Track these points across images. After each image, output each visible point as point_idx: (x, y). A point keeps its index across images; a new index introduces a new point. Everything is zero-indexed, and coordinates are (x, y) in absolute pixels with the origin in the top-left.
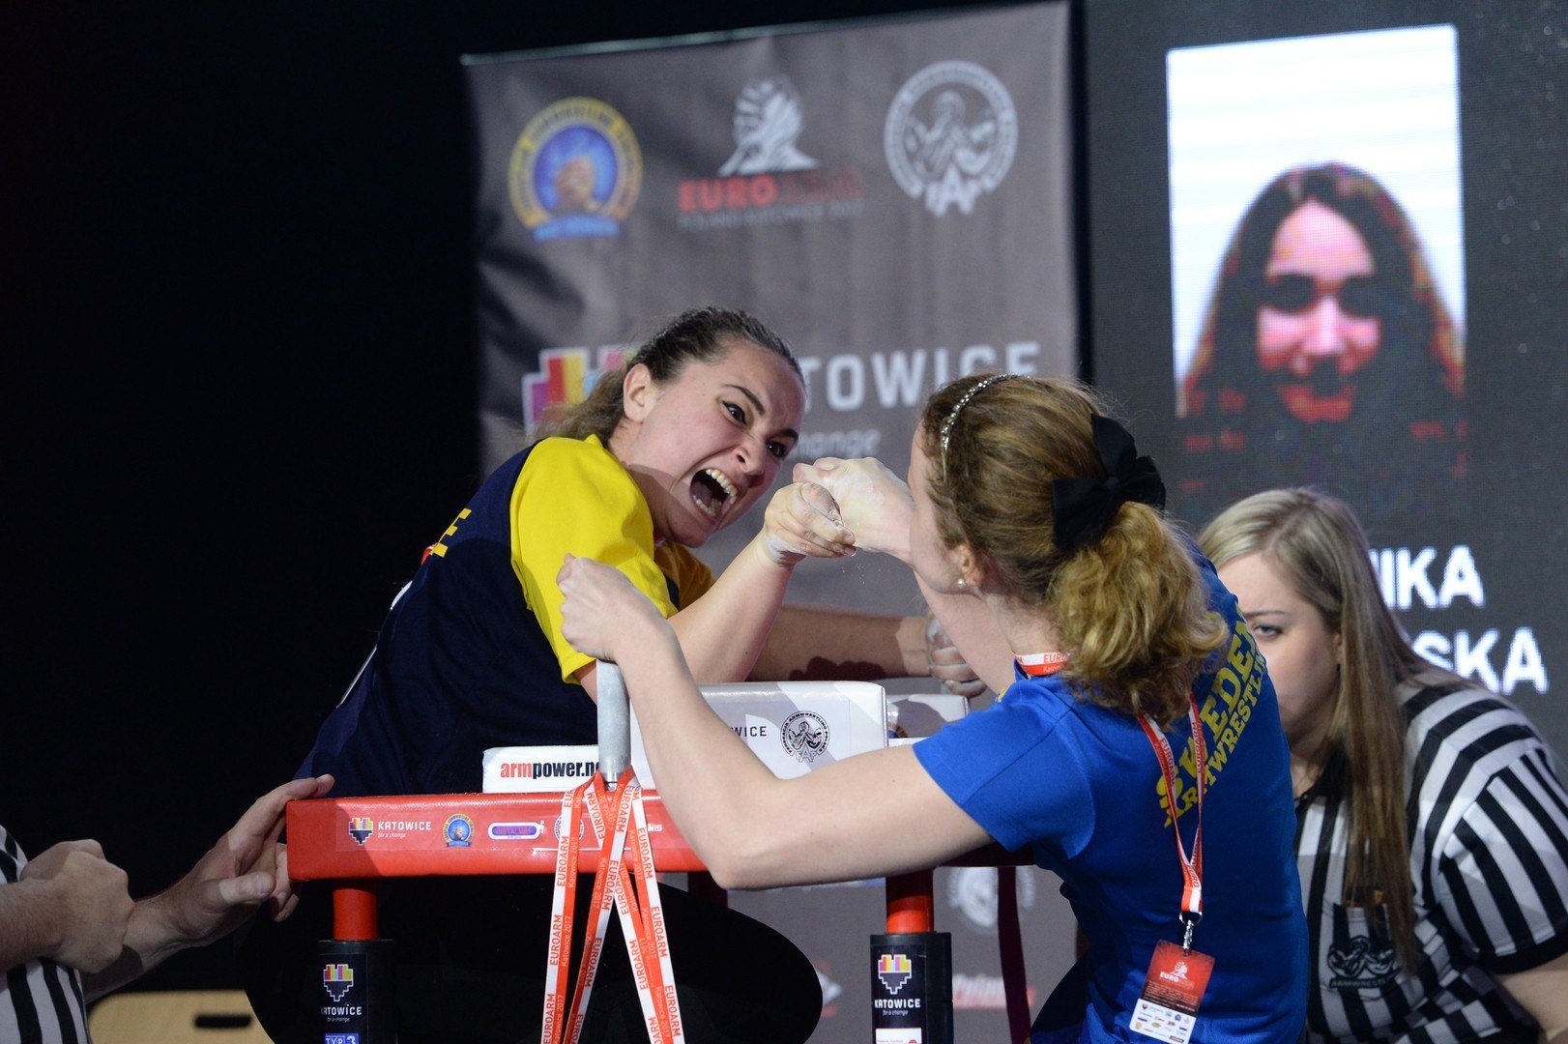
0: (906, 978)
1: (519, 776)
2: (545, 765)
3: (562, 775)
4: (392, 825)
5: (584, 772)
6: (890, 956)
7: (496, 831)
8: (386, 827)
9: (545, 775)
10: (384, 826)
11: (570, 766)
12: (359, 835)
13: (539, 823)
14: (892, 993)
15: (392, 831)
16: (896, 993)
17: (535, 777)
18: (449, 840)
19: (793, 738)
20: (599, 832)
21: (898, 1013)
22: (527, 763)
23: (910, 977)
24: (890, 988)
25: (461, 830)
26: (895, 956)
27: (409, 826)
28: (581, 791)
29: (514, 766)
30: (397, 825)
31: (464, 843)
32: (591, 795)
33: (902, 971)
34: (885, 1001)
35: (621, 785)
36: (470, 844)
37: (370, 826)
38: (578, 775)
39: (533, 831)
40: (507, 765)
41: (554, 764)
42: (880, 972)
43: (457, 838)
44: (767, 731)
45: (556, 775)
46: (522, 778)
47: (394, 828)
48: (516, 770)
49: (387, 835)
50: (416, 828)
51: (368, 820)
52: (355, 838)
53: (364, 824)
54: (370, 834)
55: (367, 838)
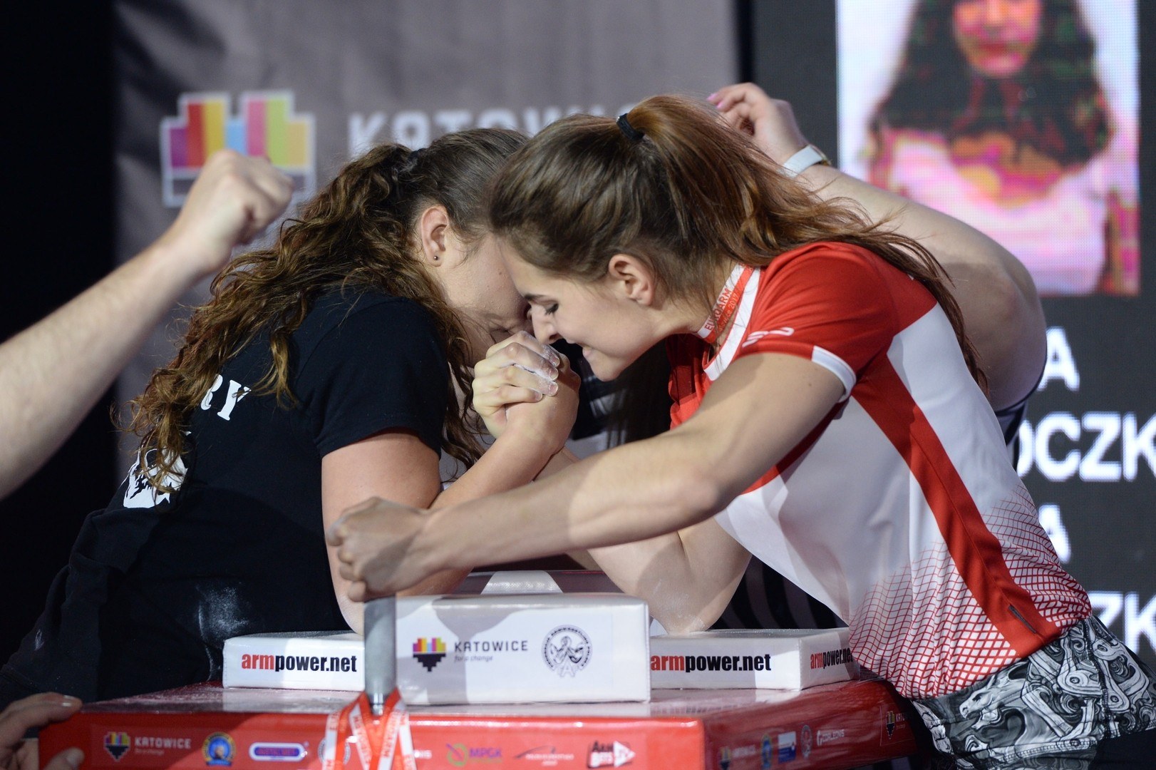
1: (261, 667)
2: (288, 658)
3: (306, 669)
4: (149, 742)
5: (329, 667)
7: (258, 751)
8: (144, 743)
9: (288, 668)
10: (141, 742)
11: (314, 660)
12: (117, 750)
13: (302, 743)
15: (148, 748)
17: (277, 670)
18: (209, 759)
19: (555, 653)
20: (365, 757)
22: (269, 655)
25: (221, 749)
27: (168, 743)
28: (346, 713)
29: (255, 658)
30: (154, 742)
31: (225, 763)
32: (356, 720)
35: (388, 709)
36: (230, 764)
37: (126, 741)
39: (296, 752)
40: (248, 655)
41: (298, 658)
43: (217, 757)
44: (528, 646)
45: (299, 668)
46: (264, 670)
47: (152, 744)
48: (258, 662)
49: (144, 751)
50: (175, 745)
51: (125, 735)
52: (110, 753)
53: (120, 740)
54: (127, 750)
55: (124, 754)
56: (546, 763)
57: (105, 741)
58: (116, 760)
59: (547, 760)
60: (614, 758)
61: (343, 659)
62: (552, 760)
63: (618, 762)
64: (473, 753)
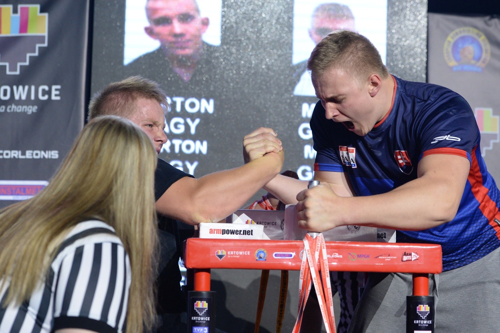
0: (428, 313)
1: (217, 233)
2: (227, 230)
3: (234, 234)
4: (234, 253)
5: (242, 233)
6: (423, 305)
7: (276, 255)
8: (231, 253)
9: (227, 234)
10: (230, 253)
11: (237, 231)
12: (221, 257)
14: (423, 318)
15: (234, 255)
16: (424, 318)
17: (223, 234)
18: (257, 258)
21: (425, 325)
22: (220, 229)
23: (429, 313)
24: (422, 317)
25: (262, 255)
26: (424, 305)
27: (241, 253)
29: (215, 230)
30: (236, 253)
31: (263, 259)
33: (427, 311)
34: (420, 321)
36: (266, 260)
37: (224, 253)
38: (240, 234)
39: (291, 256)
40: (212, 229)
41: (231, 230)
42: (417, 311)
43: (260, 258)
45: (231, 234)
46: (218, 234)
47: (235, 254)
48: (216, 232)
49: (232, 256)
50: (244, 254)
51: (224, 251)
52: (218, 258)
53: (222, 252)
54: (224, 256)
55: (223, 257)
56: (386, 260)
57: (216, 253)
58: (220, 260)
59: (387, 259)
60: (411, 257)
61: (248, 231)
62: (389, 259)
63: (413, 259)
64: (359, 256)
